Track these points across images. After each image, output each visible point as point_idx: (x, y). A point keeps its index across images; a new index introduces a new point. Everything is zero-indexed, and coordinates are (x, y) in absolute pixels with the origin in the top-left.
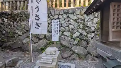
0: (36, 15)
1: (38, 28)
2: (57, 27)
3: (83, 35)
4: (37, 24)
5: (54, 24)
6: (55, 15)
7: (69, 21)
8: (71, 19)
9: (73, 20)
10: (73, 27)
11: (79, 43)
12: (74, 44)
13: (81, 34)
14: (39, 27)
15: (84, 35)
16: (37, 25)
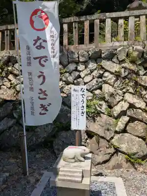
0: (41, 90)
1: (45, 114)
2: (83, 101)
3: (136, 108)
4: (42, 106)
5: (76, 93)
6: (69, 63)
7: (101, 76)
8: (106, 71)
9: (112, 73)
10: (111, 90)
11: (128, 128)
12: (117, 129)
13: (132, 106)
14: (47, 110)
15: (140, 108)
16: (42, 109)
